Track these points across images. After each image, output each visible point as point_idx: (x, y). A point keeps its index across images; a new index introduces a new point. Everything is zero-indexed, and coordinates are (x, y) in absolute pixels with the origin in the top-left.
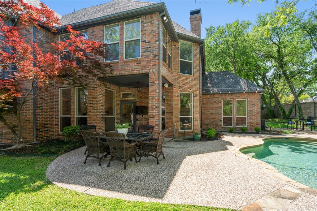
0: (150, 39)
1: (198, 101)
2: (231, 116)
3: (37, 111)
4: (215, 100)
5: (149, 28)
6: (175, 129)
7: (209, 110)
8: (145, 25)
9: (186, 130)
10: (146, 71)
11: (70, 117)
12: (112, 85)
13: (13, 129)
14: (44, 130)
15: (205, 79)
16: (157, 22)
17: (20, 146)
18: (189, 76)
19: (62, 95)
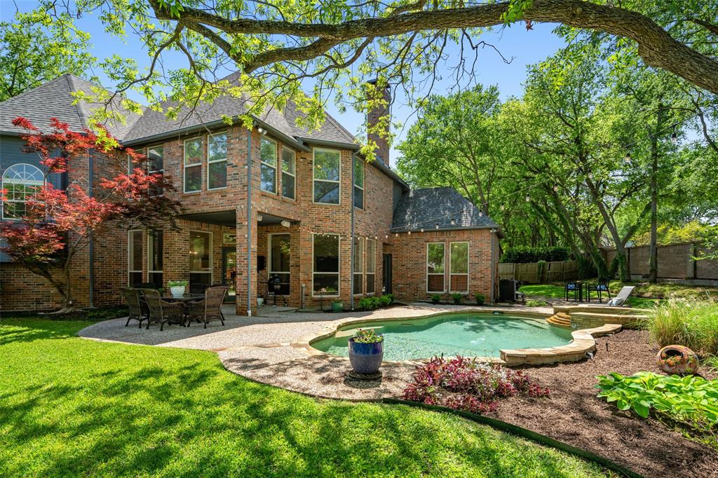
0: (237, 161)
1: (350, 247)
2: (440, 274)
3: (95, 264)
4: (413, 244)
5: (237, 145)
6: (304, 294)
7: (404, 262)
8: (232, 141)
9: (323, 296)
10: (233, 207)
11: (141, 273)
12: (203, 224)
13: (60, 287)
14: (105, 291)
15: (406, 203)
16: (246, 138)
17: (68, 311)
18: (331, 206)
19: (132, 240)
